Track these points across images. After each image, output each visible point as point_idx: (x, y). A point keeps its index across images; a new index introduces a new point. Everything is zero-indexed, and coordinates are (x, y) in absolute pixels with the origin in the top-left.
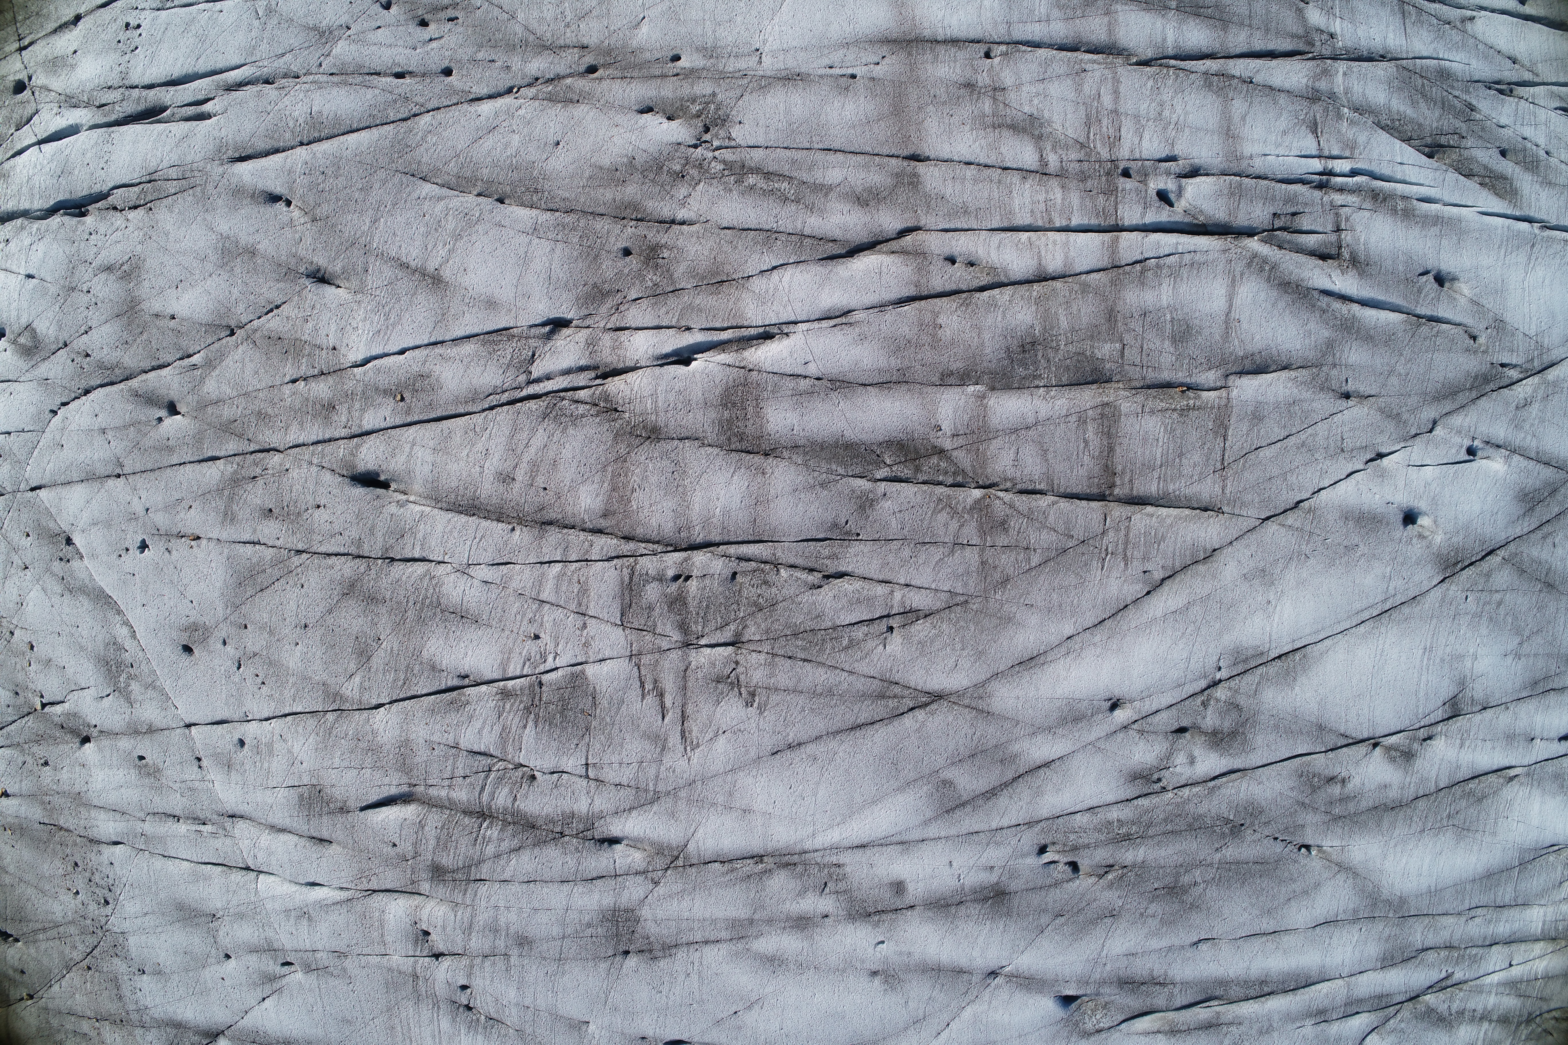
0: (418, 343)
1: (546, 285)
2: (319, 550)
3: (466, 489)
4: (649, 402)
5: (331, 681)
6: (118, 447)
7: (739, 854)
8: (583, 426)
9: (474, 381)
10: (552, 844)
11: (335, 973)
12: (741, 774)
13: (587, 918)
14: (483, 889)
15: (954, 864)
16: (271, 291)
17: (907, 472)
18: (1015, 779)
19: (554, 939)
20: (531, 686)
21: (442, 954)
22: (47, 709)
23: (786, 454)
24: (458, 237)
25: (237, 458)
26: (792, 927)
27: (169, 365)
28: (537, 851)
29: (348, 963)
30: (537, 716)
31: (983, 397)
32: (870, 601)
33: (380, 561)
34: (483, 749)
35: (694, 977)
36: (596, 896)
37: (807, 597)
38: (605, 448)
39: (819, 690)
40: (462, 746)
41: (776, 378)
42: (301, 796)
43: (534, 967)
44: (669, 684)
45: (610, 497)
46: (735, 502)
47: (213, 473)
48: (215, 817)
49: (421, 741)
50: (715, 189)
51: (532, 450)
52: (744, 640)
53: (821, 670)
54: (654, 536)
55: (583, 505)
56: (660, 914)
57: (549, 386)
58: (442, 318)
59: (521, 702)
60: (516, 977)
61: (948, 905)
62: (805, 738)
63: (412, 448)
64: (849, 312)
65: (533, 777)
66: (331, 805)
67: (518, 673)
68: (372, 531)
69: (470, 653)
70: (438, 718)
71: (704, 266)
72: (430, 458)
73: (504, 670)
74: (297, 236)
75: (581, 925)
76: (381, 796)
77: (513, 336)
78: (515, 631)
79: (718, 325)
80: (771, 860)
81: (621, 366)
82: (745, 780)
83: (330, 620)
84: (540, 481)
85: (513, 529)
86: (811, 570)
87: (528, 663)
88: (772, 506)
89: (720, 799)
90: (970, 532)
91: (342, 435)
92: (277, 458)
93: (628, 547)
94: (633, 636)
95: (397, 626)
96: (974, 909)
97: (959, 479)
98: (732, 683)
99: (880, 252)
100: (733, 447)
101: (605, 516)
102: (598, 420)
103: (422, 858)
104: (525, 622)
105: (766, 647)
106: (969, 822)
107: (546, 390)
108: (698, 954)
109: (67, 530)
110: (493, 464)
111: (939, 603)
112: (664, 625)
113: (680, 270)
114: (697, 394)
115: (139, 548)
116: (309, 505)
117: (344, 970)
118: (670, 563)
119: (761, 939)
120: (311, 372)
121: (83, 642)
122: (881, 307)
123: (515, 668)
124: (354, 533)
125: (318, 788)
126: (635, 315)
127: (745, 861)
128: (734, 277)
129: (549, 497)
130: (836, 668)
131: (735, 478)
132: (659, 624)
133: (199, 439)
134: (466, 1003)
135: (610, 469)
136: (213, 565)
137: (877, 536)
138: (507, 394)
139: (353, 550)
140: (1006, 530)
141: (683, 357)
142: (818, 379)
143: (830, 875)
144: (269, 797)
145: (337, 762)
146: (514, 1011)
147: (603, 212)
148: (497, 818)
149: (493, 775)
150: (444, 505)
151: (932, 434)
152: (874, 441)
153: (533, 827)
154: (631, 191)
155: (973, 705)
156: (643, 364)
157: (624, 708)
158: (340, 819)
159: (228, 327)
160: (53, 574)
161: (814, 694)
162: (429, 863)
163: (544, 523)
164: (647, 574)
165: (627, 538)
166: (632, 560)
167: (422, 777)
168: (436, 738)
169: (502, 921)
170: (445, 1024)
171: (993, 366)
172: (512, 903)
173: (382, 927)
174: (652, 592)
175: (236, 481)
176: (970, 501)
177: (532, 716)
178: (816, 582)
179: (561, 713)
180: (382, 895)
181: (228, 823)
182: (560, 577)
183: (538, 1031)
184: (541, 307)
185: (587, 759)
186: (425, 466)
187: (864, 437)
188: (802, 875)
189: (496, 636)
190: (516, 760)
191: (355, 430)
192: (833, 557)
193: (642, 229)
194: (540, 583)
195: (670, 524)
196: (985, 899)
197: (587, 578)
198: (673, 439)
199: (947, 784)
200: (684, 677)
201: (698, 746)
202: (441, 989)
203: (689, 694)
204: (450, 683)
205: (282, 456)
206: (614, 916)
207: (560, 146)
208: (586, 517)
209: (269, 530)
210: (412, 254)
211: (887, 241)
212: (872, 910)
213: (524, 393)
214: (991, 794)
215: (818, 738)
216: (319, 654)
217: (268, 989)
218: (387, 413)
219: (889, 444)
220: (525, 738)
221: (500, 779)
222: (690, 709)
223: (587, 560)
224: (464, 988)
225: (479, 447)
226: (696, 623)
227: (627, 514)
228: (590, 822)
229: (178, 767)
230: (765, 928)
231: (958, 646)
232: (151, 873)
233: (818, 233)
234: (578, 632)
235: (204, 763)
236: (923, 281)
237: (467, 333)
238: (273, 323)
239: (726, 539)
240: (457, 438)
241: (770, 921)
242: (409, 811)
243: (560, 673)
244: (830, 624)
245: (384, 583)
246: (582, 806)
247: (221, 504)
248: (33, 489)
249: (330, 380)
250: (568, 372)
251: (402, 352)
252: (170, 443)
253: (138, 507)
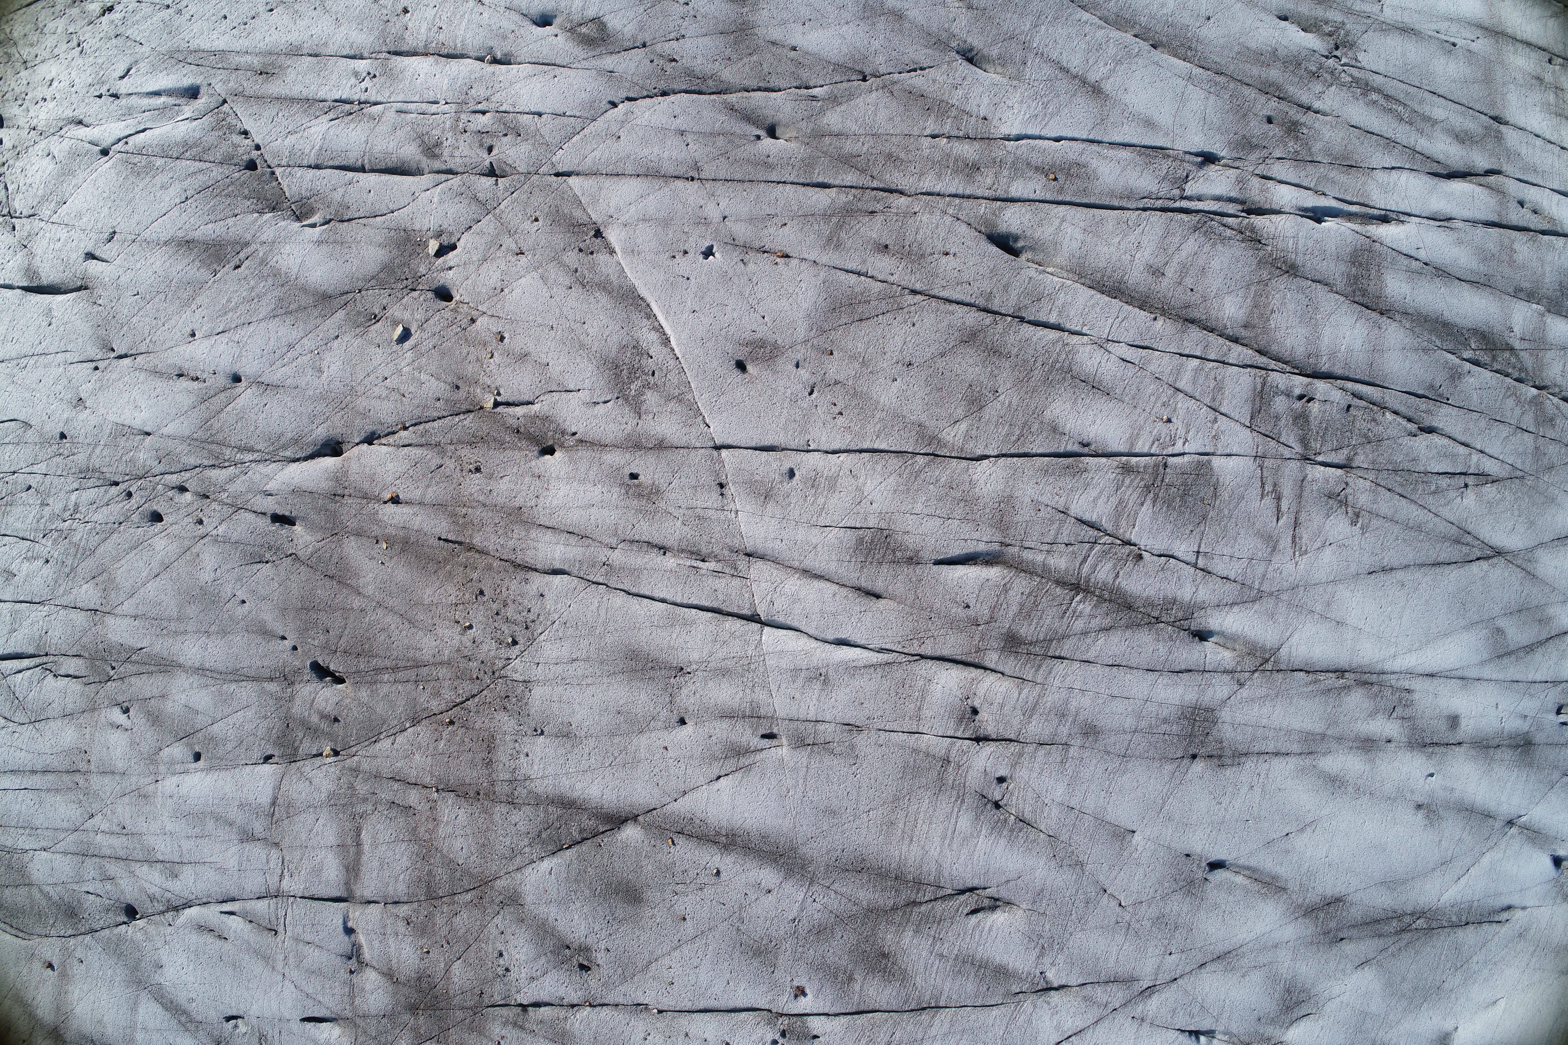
0: (1076, 135)
1: (1201, 123)
2: (941, 294)
3: (1115, 272)
4: (1291, 242)
5: (931, 424)
6: (697, 150)
7: (1324, 666)
8: (1231, 247)
9: (1131, 182)
10: (1146, 629)
11: (838, 750)
12: (1341, 586)
13: (1165, 713)
14: (1060, 667)
15: (1500, 707)
16: (921, 54)
17: (1485, 358)
18: (1548, 639)
19: (1125, 732)
20: (1156, 466)
21: (986, 739)
22: (500, 409)
23: (1397, 317)
24: (1119, 62)
25: (853, 190)
26: (1358, 748)
27: (780, 90)
28: (1128, 633)
29: (861, 740)
30: (1156, 496)
31: (1543, 315)
32: (1454, 456)
33: (1009, 319)
34: (1094, 518)
35: (1258, 790)
36: (1180, 691)
37: (1407, 441)
38: (1250, 270)
39: (1411, 525)
40: (1072, 512)
41: (1394, 253)
42: (860, 541)
43: (1094, 761)
44: (1288, 490)
45: (1252, 312)
46: (1358, 345)
47: (821, 199)
48: (726, 553)
49: (1027, 500)
50: (1344, 94)
51: (1184, 254)
52: (1354, 465)
53: (1413, 507)
54: (1286, 356)
55: (1227, 312)
56: (1239, 718)
57: (1200, 206)
58: (1102, 121)
59: (1142, 479)
60: (1070, 771)
61: (1489, 747)
62: (1396, 564)
63: (1061, 224)
64: (1450, 219)
65: (1140, 557)
66: (899, 554)
67: (1145, 450)
68: (1006, 288)
69: (1098, 422)
70: (1051, 480)
71: (1337, 149)
72: (1080, 237)
73: (1132, 445)
74: (951, 16)
75: (1157, 718)
76: (965, 551)
77: (1169, 156)
78: (1148, 410)
79: (1348, 198)
80: (1352, 675)
81: (1268, 206)
82: (1343, 592)
83: (941, 363)
84: (1189, 282)
85: (1155, 319)
86: (1409, 420)
87: (1157, 443)
88: (1385, 356)
89: (1319, 608)
90: (1528, 421)
91: (986, 195)
92: (903, 199)
93: (1262, 360)
94: (1260, 439)
95: (1019, 383)
96: (1507, 754)
97: (1523, 375)
98: (1340, 501)
99: (1470, 182)
100: (1357, 299)
101: (1245, 326)
102: (1243, 245)
103: (997, 625)
104: (1159, 404)
105: (1371, 476)
106: (1513, 670)
107: (1197, 208)
108: (1266, 765)
109: (600, 221)
110: (1146, 255)
111: (1504, 473)
112: (1288, 435)
113: (1317, 147)
114: (1331, 247)
115: (703, 253)
116: (936, 250)
117: (852, 747)
118: (1297, 383)
119: (1329, 757)
120: (955, 133)
121: (588, 341)
122: (1474, 222)
123: (1144, 445)
124: (986, 286)
125: (885, 533)
126: (1279, 170)
127: (1328, 675)
128: (1361, 165)
129: (1195, 298)
130: (1425, 508)
131: (1358, 324)
132: (1284, 434)
133: (809, 164)
134: (997, 798)
135: (1253, 288)
136: (802, 284)
137: (1462, 404)
138: (1161, 201)
139: (981, 302)
140: (1553, 426)
141: (1317, 215)
142: (1426, 264)
143: (1400, 700)
144: (815, 537)
145: (919, 507)
146: (1055, 811)
147: (1250, 83)
148: (1093, 593)
149: (1098, 548)
150: (1088, 282)
151: (1506, 333)
152: (1464, 326)
153: (1130, 608)
154: (1274, 74)
155: (1524, 566)
156: (1287, 210)
157: (1243, 504)
158: (906, 570)
159: (861, 72)
160: (562, 264)
161: (1408, 527)
162: (1004, 631)
163: (1186, 320)
164: (1277, 387)
165: (1260, 352)
166: (1263, 372)
167: (1019, 538)
168: (1045, 499)
169: (1073, 705)
170: (965, 822)
171: (1550, 293)
172: (1088, 687)
173: (923, 698)
174: (1280, 404)
175: (848, 212)
176: (1529, 395)
177: (1151, 495)
178: (1413, 430)
179: (1182, 497)
180: (930, 663)
181: (742, 563)
182: (1197, 371)
183: (1075, 837)
184: (1197, 139)
185: (1199, 547)
186: (1074, 243)
187: (1458, 321)
188: (1376, 695)
189: (1127, 411)
190: (1127, 536)
191: (1000, 193)
192: (1428, 412)
193: (1284, 106)
194: (1178, 371)
195: (1302, 349)
196: (1518, 746)
197: (1223, 378)
198: (1307, 279)
199: (1499, 631)
200: (1301, 487)
201: (1306, 552)
202: (974, 779)
203: (1303, 503)
204: (1070, 448)
205: (910, 199)
206: (1193, 714)
207: (1212, 20)
208: (1229, 324)
209: (882, 265)
210: (1075, 62)
211: (1476, 175)
212: (1428, 741)
213: (1177, 205)
214: (1530, 649)
215: (1407, 567)
216: (921, 394)
217: (730, 765)
218: (1038, 187)
219: (1475, 332)
220: (1140, 515)
221: (1105, 553)
222: (1303, 517)
223: (1223, 363)
224: (1001, 780)
225: (1132, 238)
226: (1315, 440)
227: (1266, 330)
228: (1191, 610)
229: (689, 492)
230: (1334, 745)
231: (1516, 513)
232: (603, 612)
233: (1425, 152)
234: (1209, 425)
235: (731, 489)
236: (1504, 212)
237: (1126, 141)
238: (917, 81)
239: (1347, 374)
240: (1110, 226)
241: (1340, 739)
242: (994, 573)
243: (1186, 458)
244: (1422, 469)
245: (1011, 338)
246: (1186, 593)
247: (826, 230)
248: (557, 175)
249: (977, 145)
250: (1218, 199)
251: (1057, 140)
252: (770, 160)
253: (713, 212)
